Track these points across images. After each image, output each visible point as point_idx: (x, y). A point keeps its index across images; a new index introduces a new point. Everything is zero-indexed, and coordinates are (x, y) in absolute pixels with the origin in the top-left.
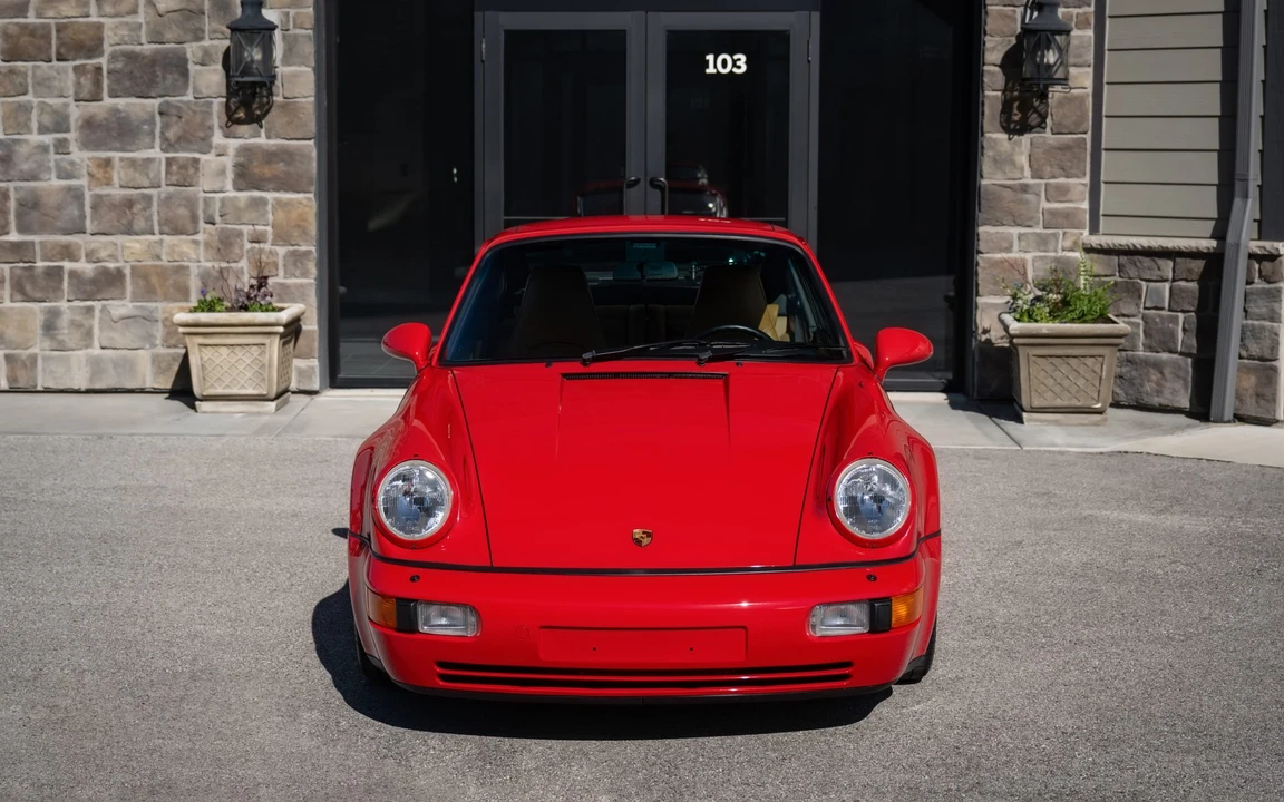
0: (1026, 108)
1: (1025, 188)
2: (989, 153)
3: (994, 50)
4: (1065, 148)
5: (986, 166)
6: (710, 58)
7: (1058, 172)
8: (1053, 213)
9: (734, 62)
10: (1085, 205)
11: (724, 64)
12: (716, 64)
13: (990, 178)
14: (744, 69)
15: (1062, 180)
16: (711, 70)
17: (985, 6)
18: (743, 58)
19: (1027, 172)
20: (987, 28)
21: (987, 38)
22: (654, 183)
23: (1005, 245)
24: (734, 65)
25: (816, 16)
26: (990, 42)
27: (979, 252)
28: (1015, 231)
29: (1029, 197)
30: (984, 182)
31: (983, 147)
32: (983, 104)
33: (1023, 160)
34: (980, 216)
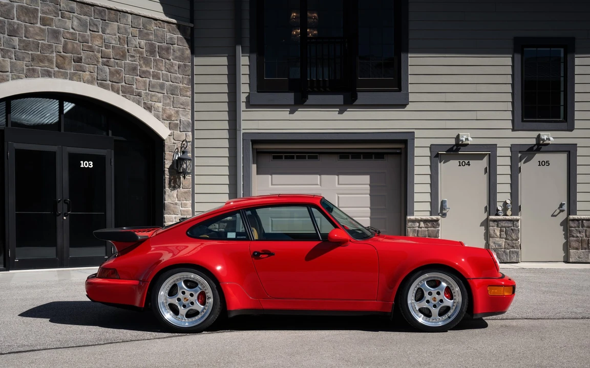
0: (175, 182)
1: (176, 204)
2: (167, 193)
3: (168, 164)
4: (186, 193)
5: (166, 197)
6: (82, 162)
7: (184, 199)
8: (184, 211)
9: (89, 164)
10: (191, 209)
11: (86, 164)
12: (84, 164)
13: (167, 201)
14: (92, 166)
15: (185, 202)
16: (82, 166)
17: (164, 151)
18: (92, 163)
19: (177, 199)
20: (166, 158)
21: (165, 161)
22: (65, 201)
23: (172, 220)
24: (89, 165)
25: (113, 151)
26: (166, 162)
27: (165, 222)
28: (174, 216)
29: (177, 206)
30: (166, 202)
31: (165, 192)
32: (165, 180)
33: (175, 196)
34: (165, 212)
